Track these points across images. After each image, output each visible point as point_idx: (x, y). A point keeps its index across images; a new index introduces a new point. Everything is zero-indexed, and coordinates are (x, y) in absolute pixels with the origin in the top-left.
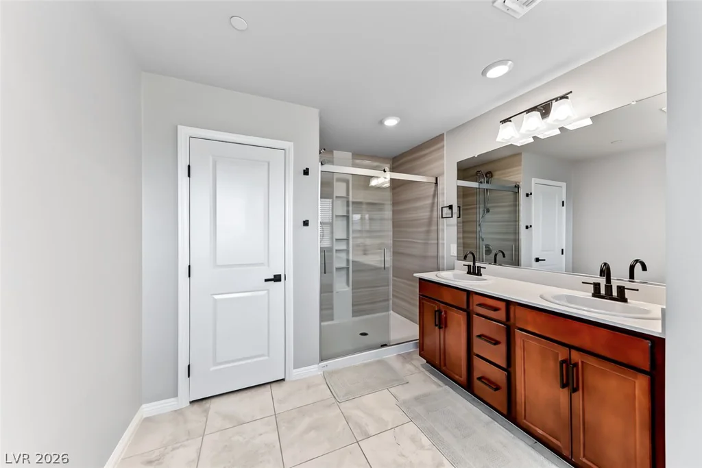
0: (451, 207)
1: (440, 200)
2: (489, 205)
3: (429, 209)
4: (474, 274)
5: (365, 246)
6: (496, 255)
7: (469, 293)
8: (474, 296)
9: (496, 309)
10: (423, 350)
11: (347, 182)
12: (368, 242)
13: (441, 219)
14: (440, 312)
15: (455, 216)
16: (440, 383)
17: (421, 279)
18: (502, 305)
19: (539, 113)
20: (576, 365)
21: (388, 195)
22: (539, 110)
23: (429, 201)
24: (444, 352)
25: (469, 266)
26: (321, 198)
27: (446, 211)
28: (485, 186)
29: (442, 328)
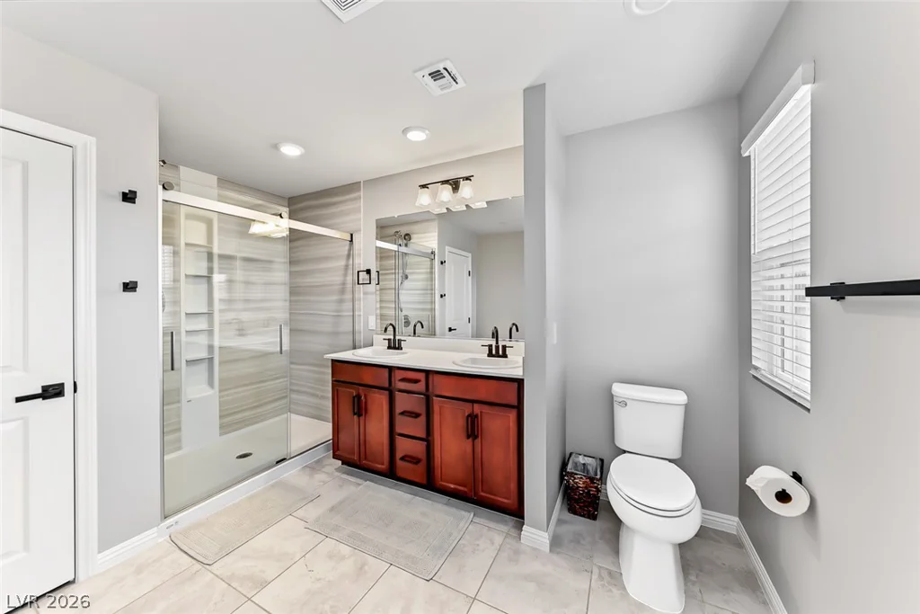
0: (368, 272)
1: (356, 261)
2: (407, 271)
3: (342, 272)
4: (395, 348)
5: (240, 322)
6: (415, 326)
7: (391, 369)
8: (397, 371)
9: (416, 381)
10: (338, 449)
11: (209, 223)
12: (245, 316)
13: (357, 286)
14: (359, 396)
15: (374, 282)
16: (359, 481)
17: (334, 361)
18: (422, 376)
19: (450, 187)
20: (477, 416)
21: (283, 249)
22: (451, 184)
23: (343, 263)
24: (363, 443)
25: (389, 340)
26: (163, 244)
27: (363, 276)
28: (403, 249)
29: (362, 415)
